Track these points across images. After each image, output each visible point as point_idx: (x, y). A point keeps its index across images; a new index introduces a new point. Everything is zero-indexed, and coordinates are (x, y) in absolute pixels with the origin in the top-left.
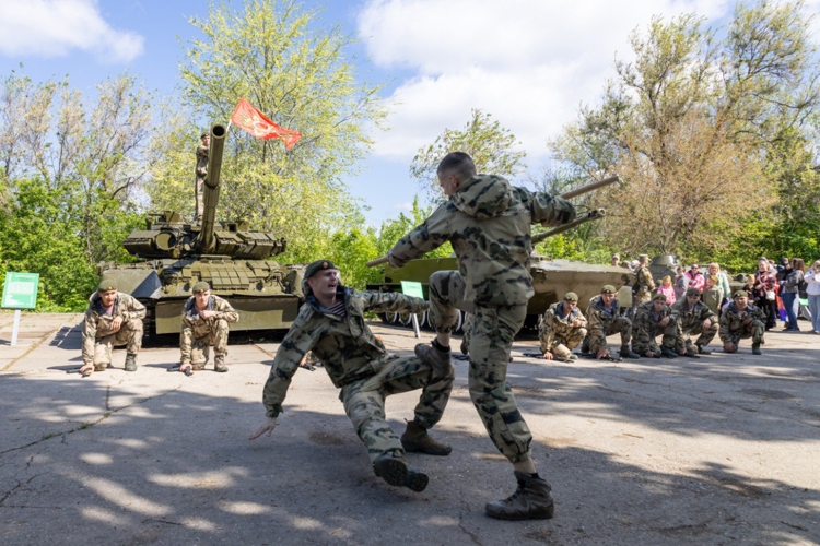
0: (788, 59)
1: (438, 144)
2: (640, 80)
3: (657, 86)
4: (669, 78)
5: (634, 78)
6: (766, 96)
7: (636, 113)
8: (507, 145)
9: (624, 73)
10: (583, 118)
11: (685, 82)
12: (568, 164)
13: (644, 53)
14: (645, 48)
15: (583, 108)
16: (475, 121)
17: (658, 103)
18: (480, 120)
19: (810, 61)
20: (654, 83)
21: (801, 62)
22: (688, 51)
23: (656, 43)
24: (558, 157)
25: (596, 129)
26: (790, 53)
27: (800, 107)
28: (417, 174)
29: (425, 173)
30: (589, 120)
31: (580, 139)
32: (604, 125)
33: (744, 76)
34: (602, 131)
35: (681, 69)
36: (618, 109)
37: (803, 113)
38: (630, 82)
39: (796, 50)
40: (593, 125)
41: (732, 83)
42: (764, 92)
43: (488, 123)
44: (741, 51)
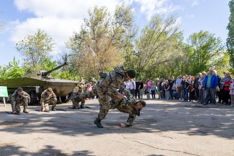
0: (128, 23)
1: (25, 40)
2: (90, 25)
3: (95, 27)
4: (99, 25)
5: (89, 24)
6: (123, 33)
7: (90, 35)
8: (50, 41)
9: (86, 22)
10: (74, 35)
11: (103, 27)
12: (70, 50)
13: (92, 16)
14: (92, 15)
15: (74, 31)
16: (39, 33)
17: (95, 32)
18: (40, 33)
19: (133, 24)
20: (94, 26)
21: (131, 24)
22: (104, 17)
23: (95, 14)
24: (68, 47)
25: (78, 39)
26: (129, 21)
27: (131, 37)
28: (19, 50)
29: (22, 50)
30: (76, 36)
31: (74, 42)
32: (80, 38)
33: (118, 27)
34: (80, 39)
35: (101, 23)
36: (84, 33)
37: (132, 39)
38: (88, 25)
39: (130, 21)
40: (77, 37)
41: (115, 28)
42: (122, 32)
43: (43, 34)
44: (117, 19)
